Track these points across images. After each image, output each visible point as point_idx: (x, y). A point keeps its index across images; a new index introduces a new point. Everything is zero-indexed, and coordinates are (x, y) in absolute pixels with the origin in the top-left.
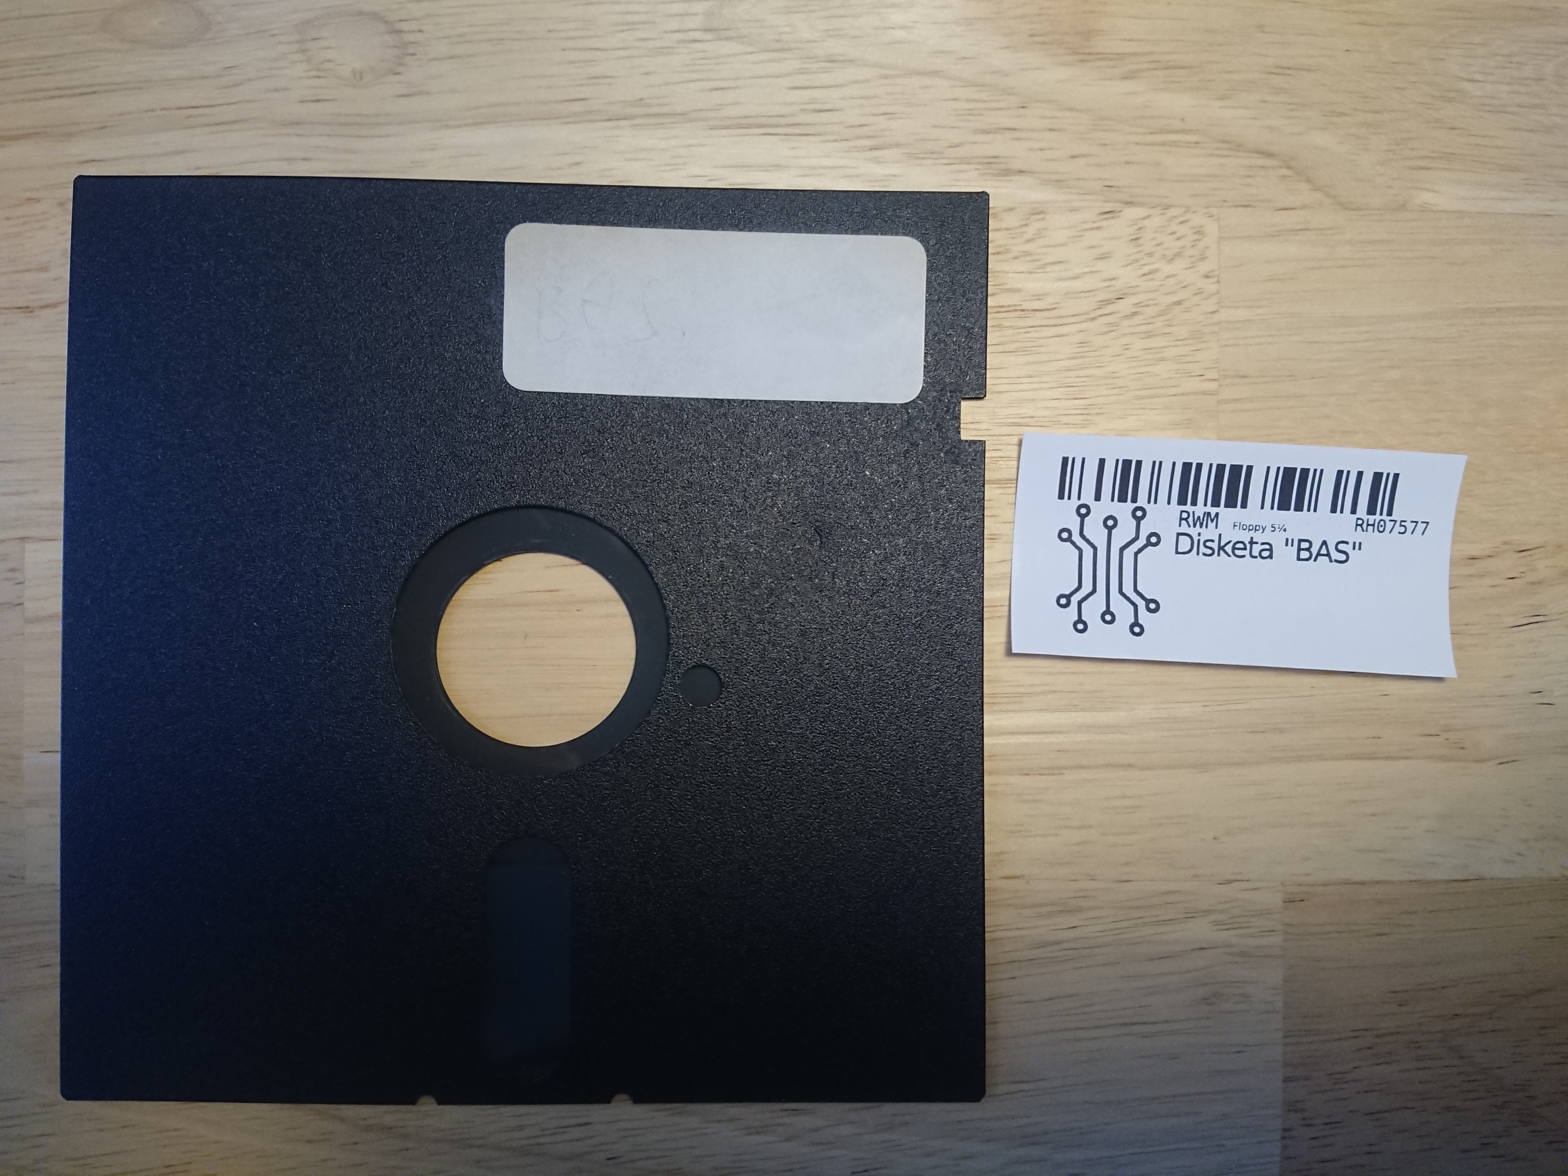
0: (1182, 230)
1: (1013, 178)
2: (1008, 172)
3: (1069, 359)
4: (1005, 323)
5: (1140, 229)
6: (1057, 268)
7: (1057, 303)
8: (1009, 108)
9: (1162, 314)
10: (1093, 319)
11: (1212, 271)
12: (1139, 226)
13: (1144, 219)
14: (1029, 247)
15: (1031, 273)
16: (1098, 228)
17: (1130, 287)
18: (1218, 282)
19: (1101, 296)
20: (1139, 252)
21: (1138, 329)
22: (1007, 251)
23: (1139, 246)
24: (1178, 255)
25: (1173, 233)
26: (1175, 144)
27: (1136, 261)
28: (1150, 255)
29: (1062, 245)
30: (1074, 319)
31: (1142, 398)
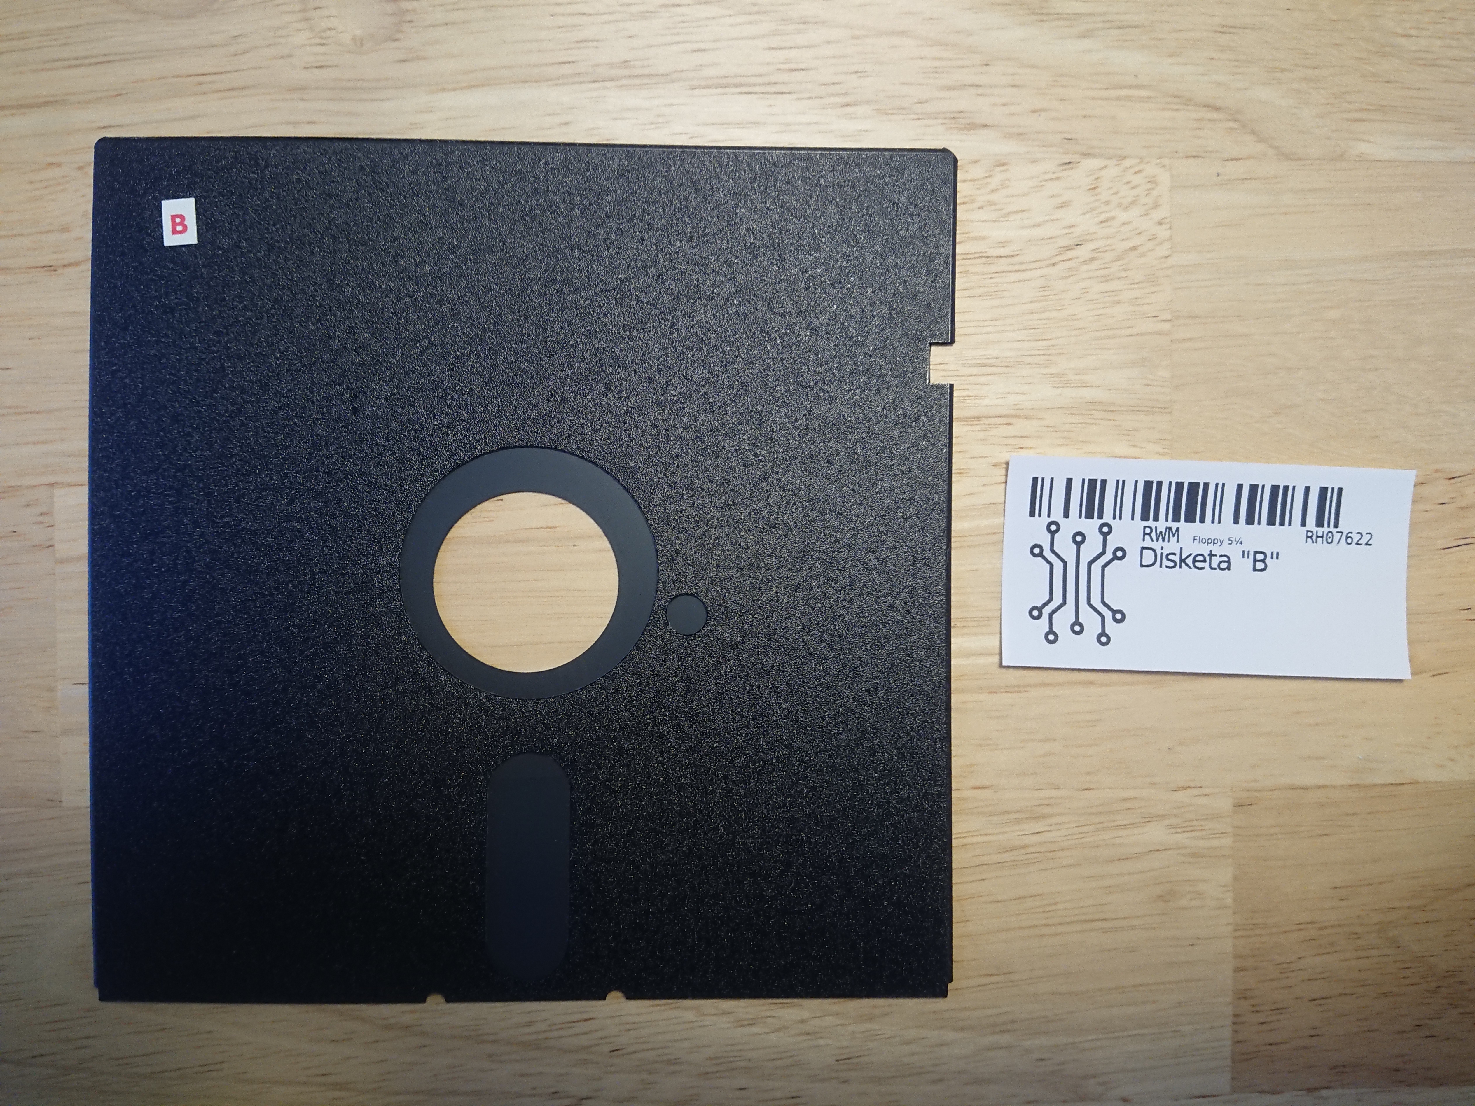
0: (1136, 180)
1: (978, 132)
2: (973, 127)
3: (1031, 302)
4: (972, 269)
5: (1097, 179)
6: (1019, 216)
7: (1020, 250)
8: (973, 66)
9: (1118, 259)
10: (1054, 264)
11: (1164, 218)
12: (1096, 176)
13: (1101, 169)
14: (994, 197)
15: (995, 221)
16: (1058, 178)
17: (1088, 234)
18: (1170, 228)
19: (1062, 243)
20: (1096, 201)
21: (1096, 274)
22: (973, 201)
23: (1096, 195)
24: (1133, 203)
25: (1128, 183)
26: (1129, 98)
27: (1093, 209)
28: (1107, 203)
29: (1024, 195)
30: (1036, 265)
31: (1101, 338)
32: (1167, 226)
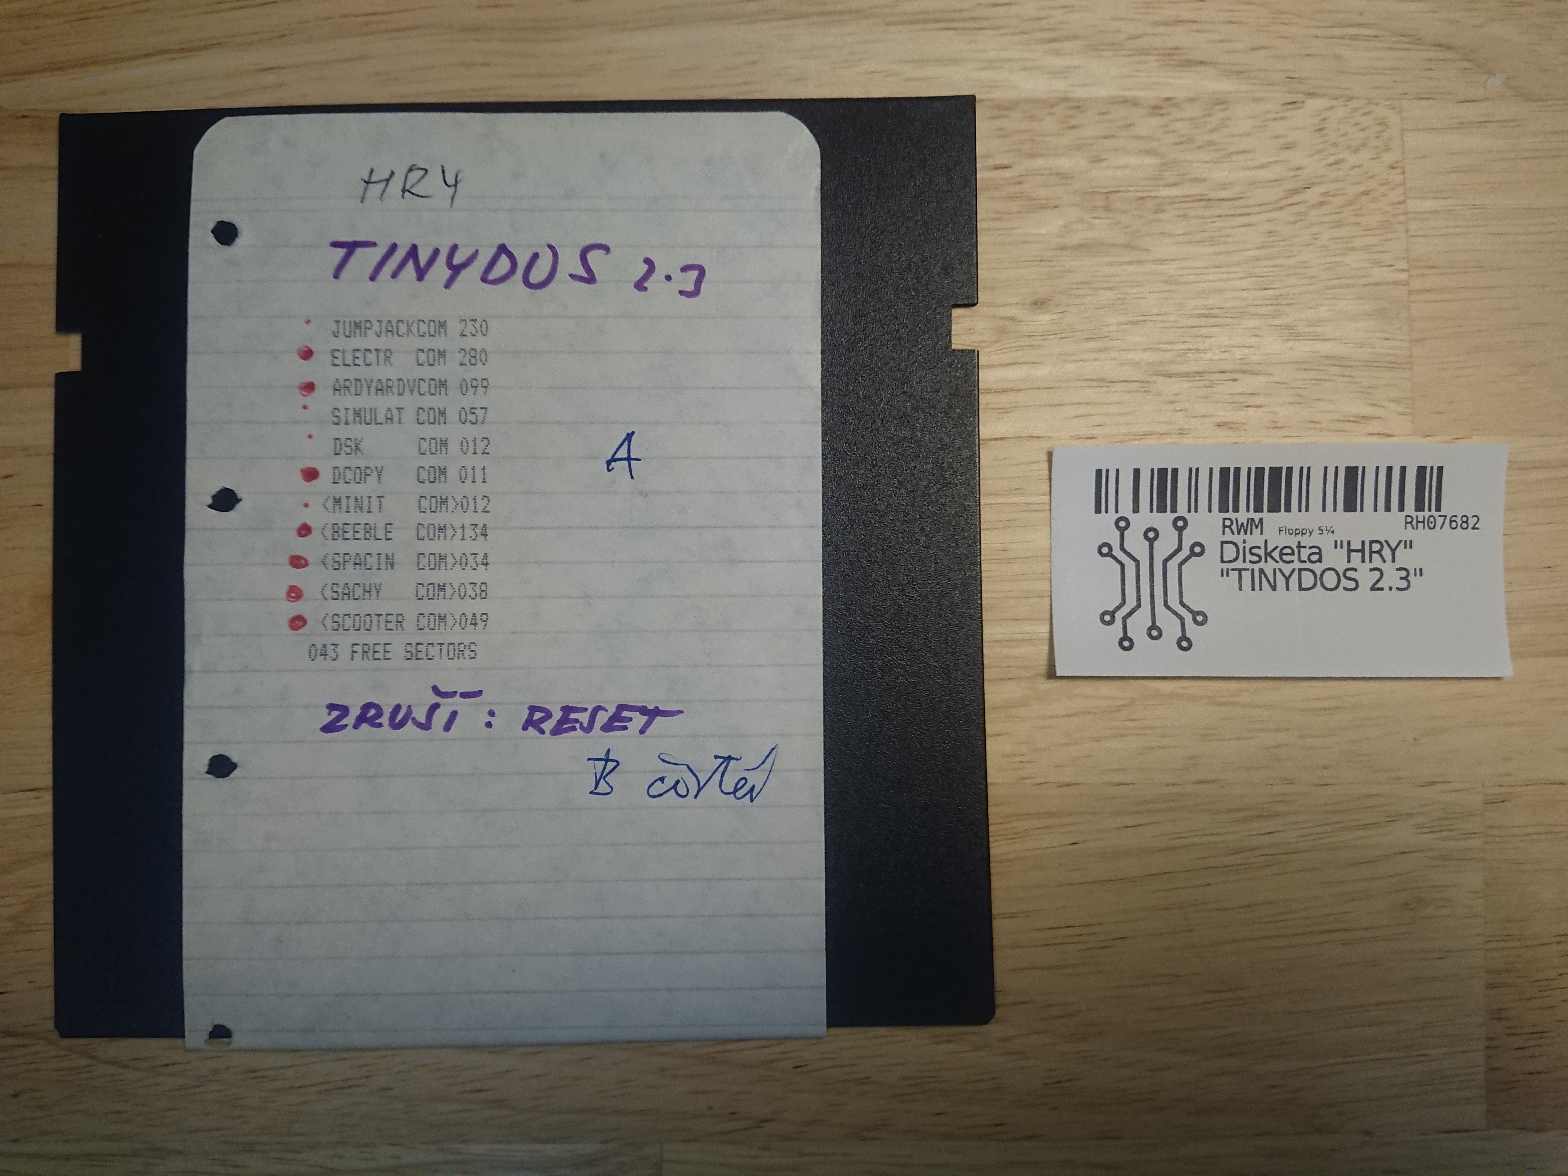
0: (1365, 121)
1: (1194, 69)
2: (1189, 63)
3: (1257, 248)
4: (1191, 213)
5: (1324, 119)
6: (1242, 157)
7: (1244, 193)
8: (1188, 2)
9: (1350, 203)
10: (1281, 208)
11: (1396, 162)
12: (1322, 117)
13: (1327, 109)
14: (1214, 137)
15: (1215, 162)
16: (1282, 118)
17: (1316, 177)
18: (1403, 173)
19: (1289, 185)
20: (1324, 142)
21: (1325, 219)
22: (1191, 141)
23: (1324, 136)
24: (1363, 145)
25: (1357, 124)
26: (1355, 37)
27: (1321, 151)
28: (1336, 145)
29: (1247, 135)
30: (1261, 209)
31: (1333, 287)
32: (1400, 170)
